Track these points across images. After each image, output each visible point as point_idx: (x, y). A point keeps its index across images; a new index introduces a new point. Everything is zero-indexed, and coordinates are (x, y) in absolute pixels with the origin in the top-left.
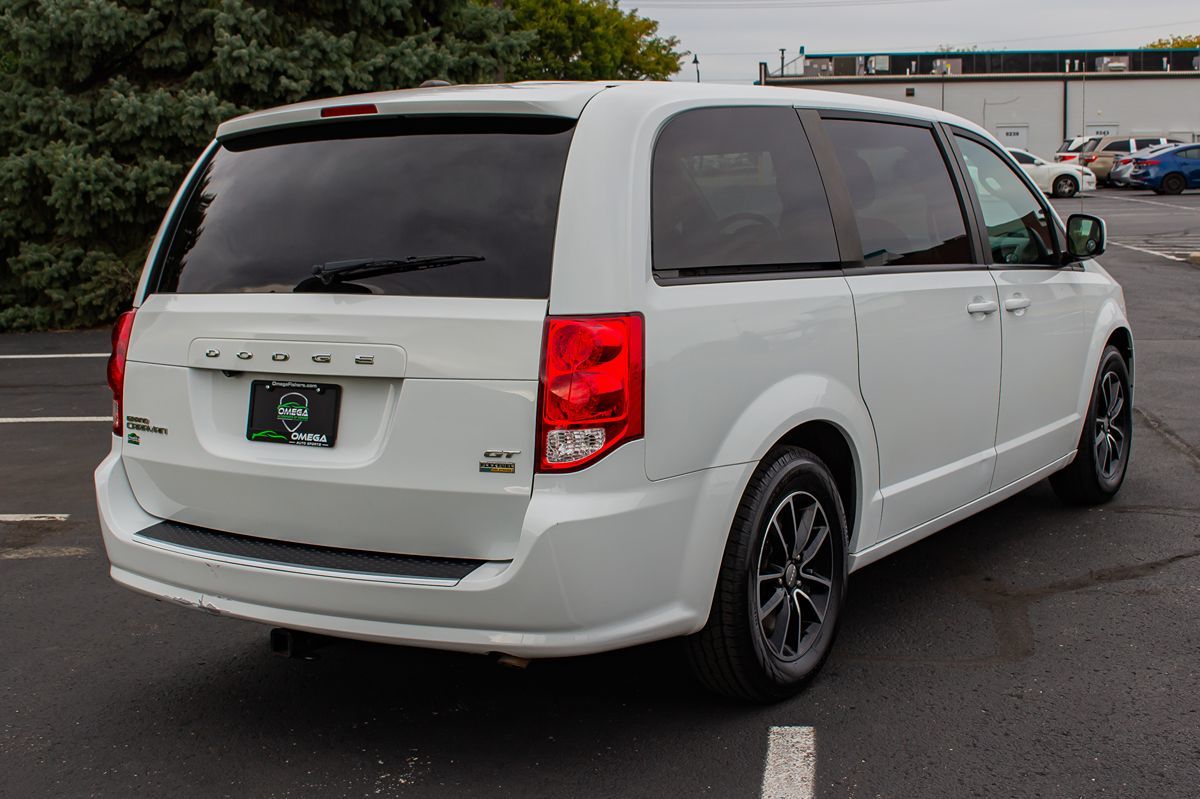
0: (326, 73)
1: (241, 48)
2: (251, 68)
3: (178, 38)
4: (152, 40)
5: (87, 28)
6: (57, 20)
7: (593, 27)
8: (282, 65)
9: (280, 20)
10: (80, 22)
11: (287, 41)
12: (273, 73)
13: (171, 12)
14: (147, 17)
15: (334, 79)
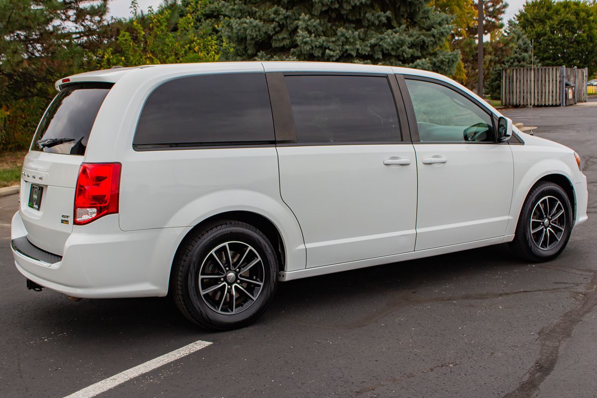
0: (347, 47)
1: (307, 37)
2: (312, 46)
3: (286, 34)
4: (276, 35)
5: (248, 32)
6: (236, 28)
7: (588, 17)
8: (327, 44)
9: (329, 25)
10: (245, 30)
11: (333, 33)
12: (323, 48)
13: (283, 23)
14: (272, 26)
15: (352, 50)
